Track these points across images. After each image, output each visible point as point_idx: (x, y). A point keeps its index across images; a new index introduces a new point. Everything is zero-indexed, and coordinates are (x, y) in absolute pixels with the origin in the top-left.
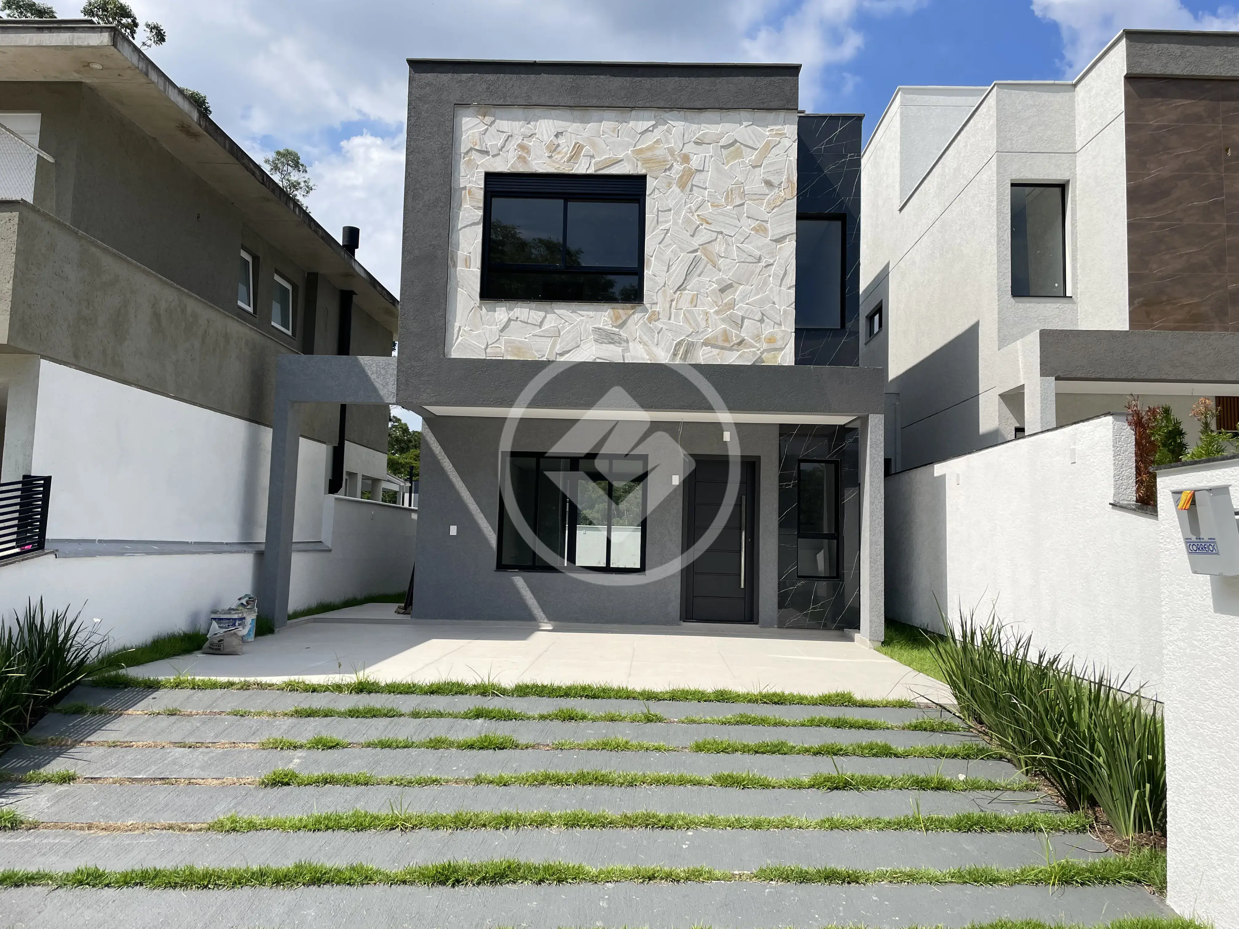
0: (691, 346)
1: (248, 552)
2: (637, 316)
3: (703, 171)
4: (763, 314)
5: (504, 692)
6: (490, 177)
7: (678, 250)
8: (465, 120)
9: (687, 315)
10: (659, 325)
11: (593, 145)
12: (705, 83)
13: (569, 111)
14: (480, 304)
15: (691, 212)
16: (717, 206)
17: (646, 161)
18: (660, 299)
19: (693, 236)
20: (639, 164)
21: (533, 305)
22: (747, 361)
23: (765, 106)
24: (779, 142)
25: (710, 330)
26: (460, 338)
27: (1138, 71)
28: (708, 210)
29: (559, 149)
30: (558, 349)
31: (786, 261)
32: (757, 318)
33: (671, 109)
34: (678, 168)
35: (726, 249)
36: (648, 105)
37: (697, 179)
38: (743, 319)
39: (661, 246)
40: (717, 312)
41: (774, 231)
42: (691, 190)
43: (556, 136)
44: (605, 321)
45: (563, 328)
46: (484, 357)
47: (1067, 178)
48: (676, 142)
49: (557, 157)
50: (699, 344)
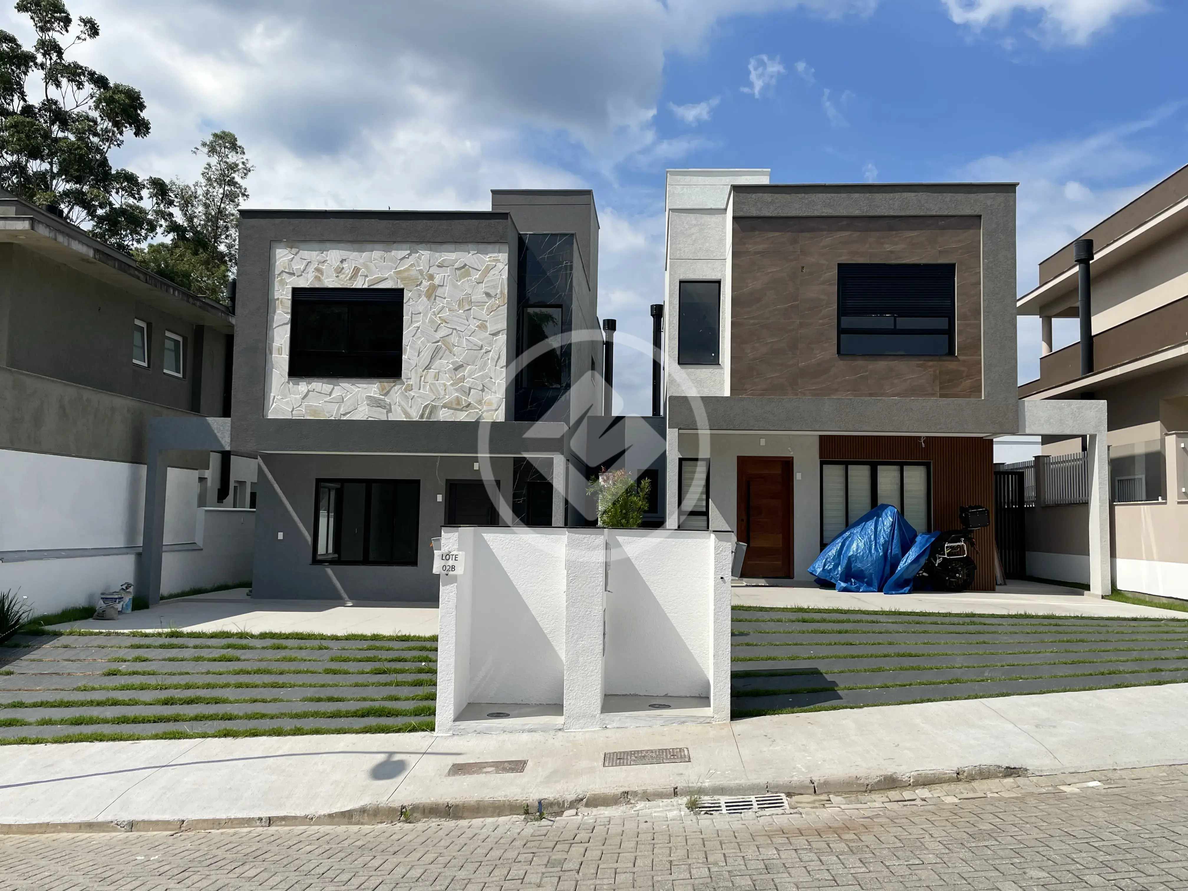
0: (434, 409)
1: (131, 554)
2: (396, 388)
3: (443, 286)
4: (483, 386)
5: (252, 636)
6: (296, 291)
7: (426, 341)
8: (278, 251)
9: (432, 386)
10: (412, 393)
11: (367, 267)
12: (444, 224)
13: (350, 244)
14: (289, 380)
15: (435, 315)
16: (453, 310)
17: (403, 279)
18: (413, 375)
19: (436, 331)
20: (399, 281)
21: (325, 380)
22: (473, 418)
23: (485, 240)
24: (496, 266)
25: (447, 397)
26: (275, 404)
27: (741, 214)
28: (445, 314)
29: (343, 271)
30: (342, 411)
31: (500, 348)
32: (479, 388)
33: (421, 242)
34: (426, 283)
35: (458, 340)
36: (404, 240)
37: (440, 291)
38: (470, 389)
39: (414, 338)
40: (452, 385)
41: (491, 328)
42: (435, 299)
43: (342, 262)
44: (375, 391)
45: (346, 396)
46: (290, 418)
47: (719, 278)
48: (424, 266)
49: (342, 276)
50: (440, 407)
